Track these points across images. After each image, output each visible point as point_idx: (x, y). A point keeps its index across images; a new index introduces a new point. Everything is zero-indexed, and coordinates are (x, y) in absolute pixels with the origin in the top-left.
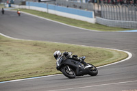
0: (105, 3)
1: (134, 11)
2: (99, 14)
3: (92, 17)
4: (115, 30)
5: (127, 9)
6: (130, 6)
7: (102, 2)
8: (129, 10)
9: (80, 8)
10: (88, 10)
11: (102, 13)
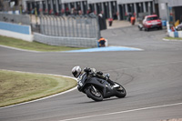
0: (45, 14)
1: (83, 25)
2: (37, 29)
3: (28, 33)
4: (59, 49)
5: (75, 21)
6: (78, 17)
7: (41, 13)
8: (77, 23)
9: (13, 21)
10: (23, 23)
11: (42, 28)
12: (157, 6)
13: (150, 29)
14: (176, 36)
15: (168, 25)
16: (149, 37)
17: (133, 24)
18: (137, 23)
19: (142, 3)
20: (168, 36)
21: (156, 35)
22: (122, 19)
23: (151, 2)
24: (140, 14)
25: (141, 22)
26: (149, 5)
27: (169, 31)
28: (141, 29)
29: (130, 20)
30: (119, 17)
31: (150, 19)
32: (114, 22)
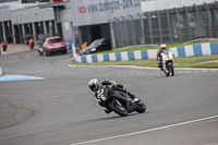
12: (60, 25)
13: (52, 53)
14: (84, 61)
15: (74, 48)
16: (51, 62)
17: (32, 47)
18: (36, 47)
19: (42, 23)
20: (75, 62)
21: (61, 60)
22: (18, 42)
23: (53, 21)
24: (40, 36)
25: (41, 45)
26: (51, 24)
27: (75, 55)
28: (41, 54)
29: (28, 43)
30: (14, 40)
31: (52, 42)
32: (9, 47)
